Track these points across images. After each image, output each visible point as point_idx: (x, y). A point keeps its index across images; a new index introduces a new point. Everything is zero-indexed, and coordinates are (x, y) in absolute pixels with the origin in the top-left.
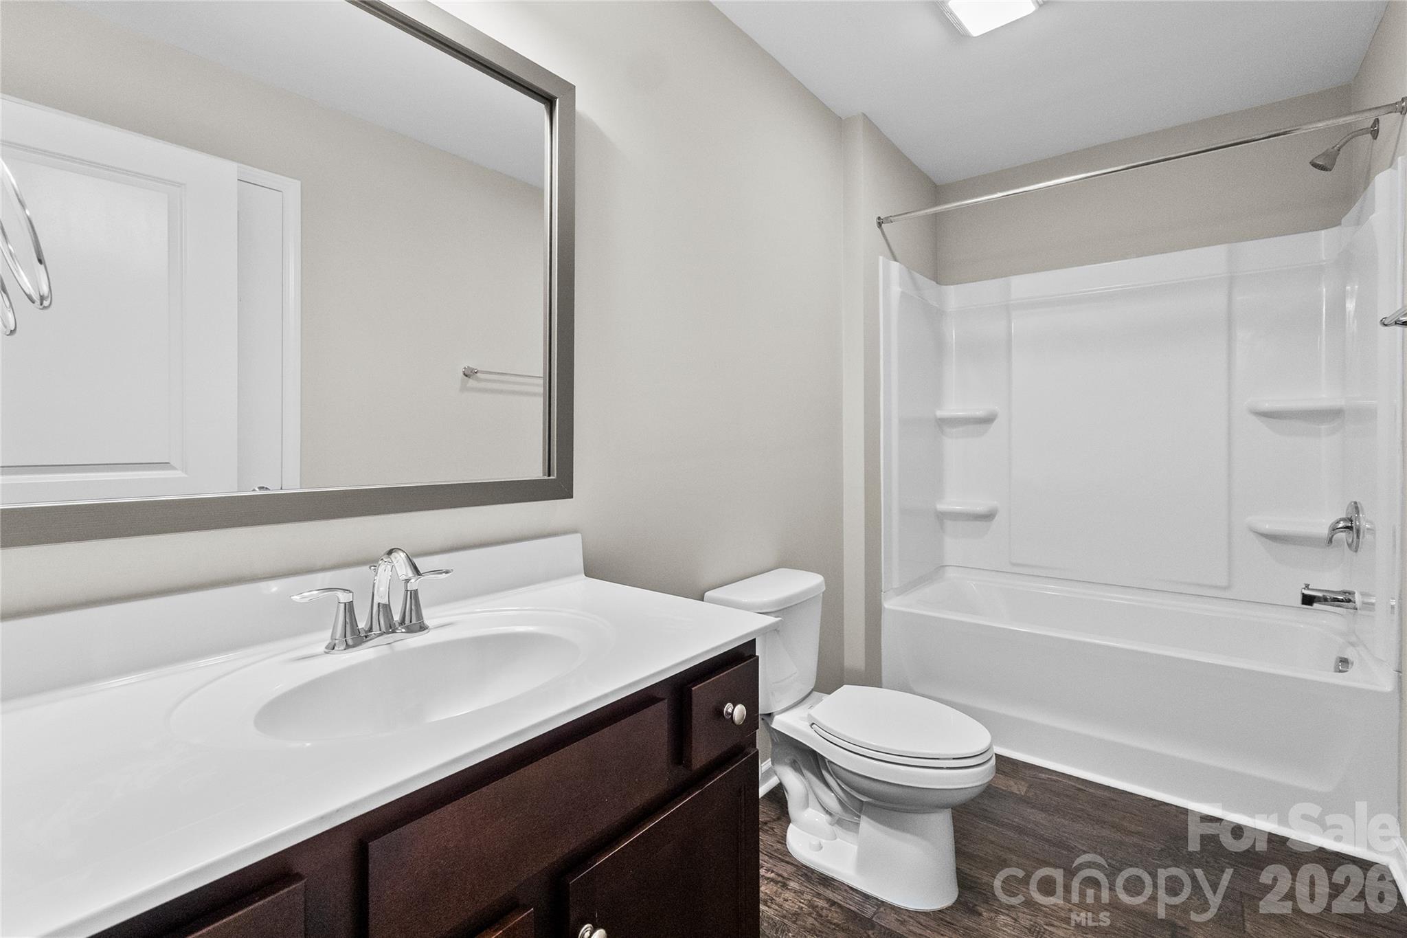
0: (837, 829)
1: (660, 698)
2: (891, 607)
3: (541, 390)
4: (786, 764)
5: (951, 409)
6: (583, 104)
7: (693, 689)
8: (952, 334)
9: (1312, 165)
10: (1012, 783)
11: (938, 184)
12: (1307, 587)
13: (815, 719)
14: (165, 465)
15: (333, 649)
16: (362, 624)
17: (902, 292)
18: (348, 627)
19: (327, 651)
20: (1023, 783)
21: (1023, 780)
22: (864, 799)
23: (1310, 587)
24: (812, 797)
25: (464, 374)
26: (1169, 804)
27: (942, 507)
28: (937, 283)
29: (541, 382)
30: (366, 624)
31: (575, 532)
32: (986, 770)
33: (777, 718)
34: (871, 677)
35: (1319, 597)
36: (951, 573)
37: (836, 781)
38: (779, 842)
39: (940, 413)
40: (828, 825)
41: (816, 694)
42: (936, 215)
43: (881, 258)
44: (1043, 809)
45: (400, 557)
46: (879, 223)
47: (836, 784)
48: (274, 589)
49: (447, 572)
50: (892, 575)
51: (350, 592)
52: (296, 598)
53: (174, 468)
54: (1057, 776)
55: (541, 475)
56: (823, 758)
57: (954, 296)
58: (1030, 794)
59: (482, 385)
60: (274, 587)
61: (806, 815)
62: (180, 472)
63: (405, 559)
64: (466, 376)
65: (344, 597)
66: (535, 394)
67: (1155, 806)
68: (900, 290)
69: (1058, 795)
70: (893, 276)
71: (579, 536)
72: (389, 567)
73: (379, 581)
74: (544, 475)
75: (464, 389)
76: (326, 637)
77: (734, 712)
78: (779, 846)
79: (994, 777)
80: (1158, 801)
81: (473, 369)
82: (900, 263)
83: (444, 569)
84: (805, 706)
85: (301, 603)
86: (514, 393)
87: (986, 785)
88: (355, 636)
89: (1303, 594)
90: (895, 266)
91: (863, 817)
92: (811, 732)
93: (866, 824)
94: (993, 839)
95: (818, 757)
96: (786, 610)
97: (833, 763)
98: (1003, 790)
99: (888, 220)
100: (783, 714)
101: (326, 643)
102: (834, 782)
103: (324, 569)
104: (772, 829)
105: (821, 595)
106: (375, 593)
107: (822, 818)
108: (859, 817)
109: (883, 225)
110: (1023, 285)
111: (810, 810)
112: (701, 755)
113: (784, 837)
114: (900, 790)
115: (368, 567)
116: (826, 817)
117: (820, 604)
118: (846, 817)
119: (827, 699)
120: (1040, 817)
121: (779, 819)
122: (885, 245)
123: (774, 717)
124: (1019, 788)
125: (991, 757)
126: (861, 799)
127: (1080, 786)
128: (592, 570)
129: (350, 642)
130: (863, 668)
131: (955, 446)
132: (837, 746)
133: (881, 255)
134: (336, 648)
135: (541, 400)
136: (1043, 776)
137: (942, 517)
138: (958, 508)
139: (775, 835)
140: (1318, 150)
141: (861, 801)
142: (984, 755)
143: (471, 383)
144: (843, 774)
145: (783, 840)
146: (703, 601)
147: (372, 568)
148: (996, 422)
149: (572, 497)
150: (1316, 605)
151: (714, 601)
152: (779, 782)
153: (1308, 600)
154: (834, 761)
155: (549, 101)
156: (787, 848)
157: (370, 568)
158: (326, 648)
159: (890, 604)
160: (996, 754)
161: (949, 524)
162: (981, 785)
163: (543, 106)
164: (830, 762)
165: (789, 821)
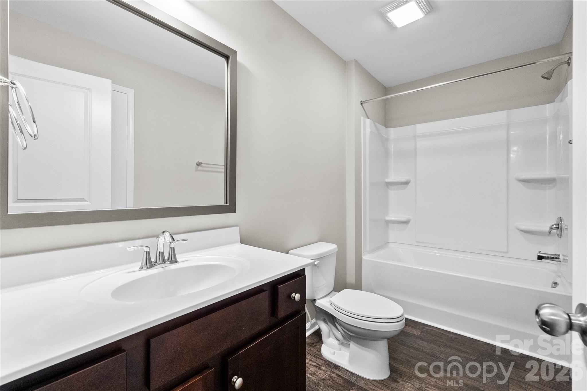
0: (341, 347)
1: (265, 290)
2: (366, 258)
3: (223, 170)
4: (321, 320)
5: (392, 178)
6: (240, 58)
7: (279, 287)
8: (392, 148)
9: (542, 77)
10: (414, 331)
11: (386, 87)
12: (540, 252)
13: (333, 302)
14: (83, 200)
15: (142, 269)
16: (153, 260)
17: (371, 131)
18: (148, 260)
19: (140, 269)
20: (419, 331)
21: (419, 329)
22: (352, 335)
23: (541, 252)
24: (331, 334)
25: (197, 164)
26: (480, 341)
27: (387, 218)
28: (386, 127)
29: (223, 167)
30: (155, 260)
31: (237, 226)
32: (401, 324)
33: (318, 301)
34: (358, 286)
35: (545, 257)
36: (391, 245)
37: (341, 327)
38: (318, 351)
39: (387, 180)
40: (338, 345)
41: (334, 292)
42: (386, 100)
43: (362, 117)
44: (427, 341)
45: (167, 234)
46: (361, 103)
47: (341, 328)
48: (121, 246)
49: (186, 241)
50: (366, 245)
51: (148, 247)
52: (128, 249)
53: (86, 201)
54: (433, 328)
55: (223, 203)
56: (336, 318)
57: (393, 133)
58: (422, 335)
59: (204, 169)
60: (120, 245)
61: (329, 341)
62: (88, 202)
63: (169, 235)
64: (198, 165)
65: (146, 249)
66: (221, 172)
67: (474, 341)
68: (370, 130)
69: (433, 336)
70: (367, 125)
71: (238, 228)
72: (163, 238)
73: (160, 243)
74: (224, 204)
75: (197, 170)
76: (139, 264)
77: (296, 296)
78: (318, 353)
79: (404, 327)
80: (475, 339)
81: (200, 163)
82: (370, 119)
83: (185, 239)
84: (329, 297)
85: (130, 251)
86: (214, 172)
87: (401, 330)
88: (150, 264)
89: (538, 255)
90: (368, 121)
91: (351, 342)
92: (330, 307)
93: (352, 345)
94: (405, 352)
95: (334, 317)
96: (321, 258)
97: (340, 320)
98: (410, 333)
99: (365, 102)
100: (319, 300)
101: (139, 267)
102: (340, 327)
103: (139, 239)
104: (315, 346)
105: (336, 253)
106: (158, 248)
107: (336, 342)
108: (350, 342)
109: (363, 104)
110: (421, 128)
111: (331, 338)
112: (282, 313)
113: (320, 349)
114: (366, 331)
115: (155, 238)
116: (337, 342)
117: (336, 256)
118: (345, 342)
119: (338, 294)
120: (425, 344)
121: (318, 342)
122: (364, 112)
123: (316, 301)
124: (417, 332)
125: (403, 319)
126: (350, 334)
127: (443, 333)
128: (243, 241)
129: (148, 266)
130: (354, 283)
131: (393, 194)
132: (342, 313)
133: (362, 116)
134: (143, 269)
135: (223, 174)
136: (427, 328)
137: (388, 222)
138: (393, 219)
139: (316, 348)
140: (544, 71)
141: (351, 335)
142: (401, 318)
143: (200, 168)
144: (343, 324)
145: (320, 350)
146: (288, 254)
147: (157, 238)
148: (410, 184)
149: (235, 212)
150: (543, 260)
151: (292, 254)
152: (319, 328)
153: (540, 258)
154: (339, 319)
155: (227, 58)
156: (321, 354)
157: (156, 238)
158: (139, 268)
159: (366, 257)
160: (405, 318)
161: (391, 225)
162: (399, 330)
163: (225, 59)
164: (338, 319)
165: (322, 343)
